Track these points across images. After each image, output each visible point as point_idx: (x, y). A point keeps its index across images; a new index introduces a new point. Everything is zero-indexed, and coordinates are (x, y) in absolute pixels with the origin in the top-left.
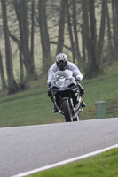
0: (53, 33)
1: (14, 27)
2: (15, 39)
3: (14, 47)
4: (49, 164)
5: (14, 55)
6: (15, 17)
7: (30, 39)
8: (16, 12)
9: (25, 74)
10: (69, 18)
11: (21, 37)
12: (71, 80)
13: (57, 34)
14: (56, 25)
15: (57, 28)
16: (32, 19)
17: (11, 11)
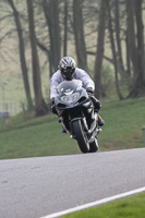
0: (91, 41)
1: (43, 33)
3: (43, 58)
4: (85, 203)
5: (43, 68)
6: (44, 21)
7: (62, 49)
8: (46, 15)
10: (110, 22)
11: (52, 46)
12: (80, 92)
13: (95, 42)
14: (94, 31)
15: (96, 35)
16: (65, 24)
17: (39, 14)
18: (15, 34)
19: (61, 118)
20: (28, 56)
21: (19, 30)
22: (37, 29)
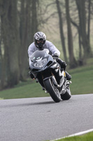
1: (75, 15)
2: (75, 24)
7: (87, 25)
9: (83, 53)
16: (89, 9)
18: (57, 15)
19: (37, 80)
20: (65, 30)
21: (60, 13)
22: (71, 12)
